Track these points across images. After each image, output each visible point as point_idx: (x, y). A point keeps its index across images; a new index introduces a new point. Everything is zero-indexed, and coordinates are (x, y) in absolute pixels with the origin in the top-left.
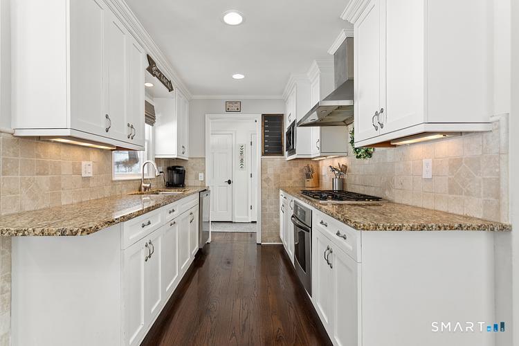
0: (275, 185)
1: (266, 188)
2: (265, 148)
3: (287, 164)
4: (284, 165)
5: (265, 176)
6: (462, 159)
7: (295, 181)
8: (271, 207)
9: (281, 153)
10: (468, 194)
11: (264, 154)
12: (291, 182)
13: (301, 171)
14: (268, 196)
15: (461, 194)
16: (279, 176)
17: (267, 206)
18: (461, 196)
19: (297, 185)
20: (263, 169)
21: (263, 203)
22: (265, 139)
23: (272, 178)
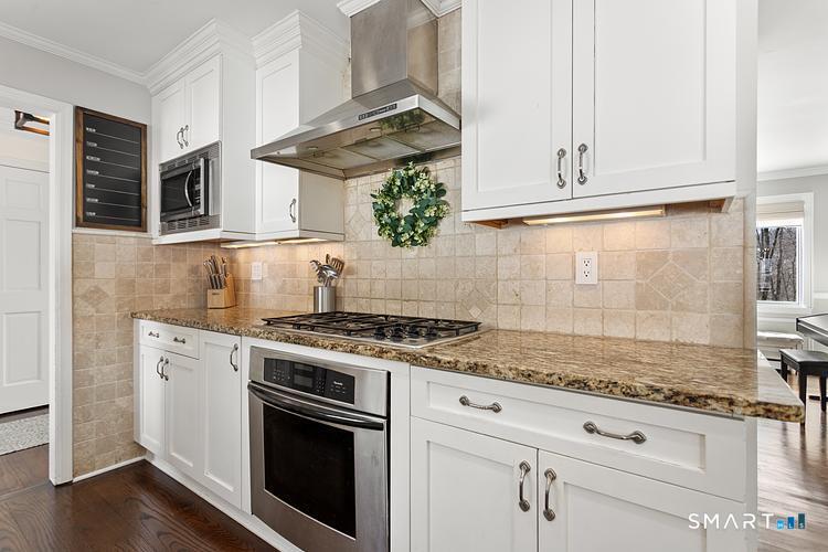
0: (119, 307)
1: (88, 318)
2: (87, 207)
3: (156, 253)
4: (146, 256)
5: (85, 286)
6: (667, 254)
7: (176, 298)
8: (106, 369)
9: (140, 224)
10: (680, 307)
11: (82, 221)
12: (167, 298)
13: (194, 270)
14: (97, 338)
15: (664, 309)
16: (131, 284)
17: (92, 370)
18: (663, 312)
19: (183, 305)
20: (79, 265)
21: (78, 361)
22: (87, 179)
23: (110, 290)
